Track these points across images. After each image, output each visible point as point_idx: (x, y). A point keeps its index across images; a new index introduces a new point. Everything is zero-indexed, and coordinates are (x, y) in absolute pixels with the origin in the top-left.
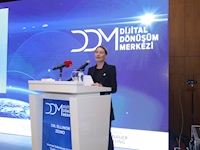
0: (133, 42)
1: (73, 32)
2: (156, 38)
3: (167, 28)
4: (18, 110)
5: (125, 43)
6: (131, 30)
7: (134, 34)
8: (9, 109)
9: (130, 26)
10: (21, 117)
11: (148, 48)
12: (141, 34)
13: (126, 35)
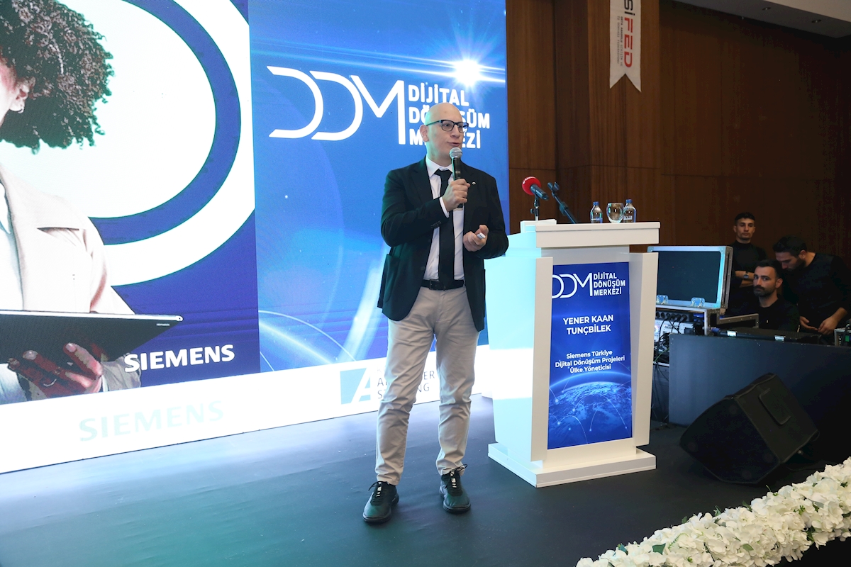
1: (275, 71)
6: (434, 95)
13: (424, 106)
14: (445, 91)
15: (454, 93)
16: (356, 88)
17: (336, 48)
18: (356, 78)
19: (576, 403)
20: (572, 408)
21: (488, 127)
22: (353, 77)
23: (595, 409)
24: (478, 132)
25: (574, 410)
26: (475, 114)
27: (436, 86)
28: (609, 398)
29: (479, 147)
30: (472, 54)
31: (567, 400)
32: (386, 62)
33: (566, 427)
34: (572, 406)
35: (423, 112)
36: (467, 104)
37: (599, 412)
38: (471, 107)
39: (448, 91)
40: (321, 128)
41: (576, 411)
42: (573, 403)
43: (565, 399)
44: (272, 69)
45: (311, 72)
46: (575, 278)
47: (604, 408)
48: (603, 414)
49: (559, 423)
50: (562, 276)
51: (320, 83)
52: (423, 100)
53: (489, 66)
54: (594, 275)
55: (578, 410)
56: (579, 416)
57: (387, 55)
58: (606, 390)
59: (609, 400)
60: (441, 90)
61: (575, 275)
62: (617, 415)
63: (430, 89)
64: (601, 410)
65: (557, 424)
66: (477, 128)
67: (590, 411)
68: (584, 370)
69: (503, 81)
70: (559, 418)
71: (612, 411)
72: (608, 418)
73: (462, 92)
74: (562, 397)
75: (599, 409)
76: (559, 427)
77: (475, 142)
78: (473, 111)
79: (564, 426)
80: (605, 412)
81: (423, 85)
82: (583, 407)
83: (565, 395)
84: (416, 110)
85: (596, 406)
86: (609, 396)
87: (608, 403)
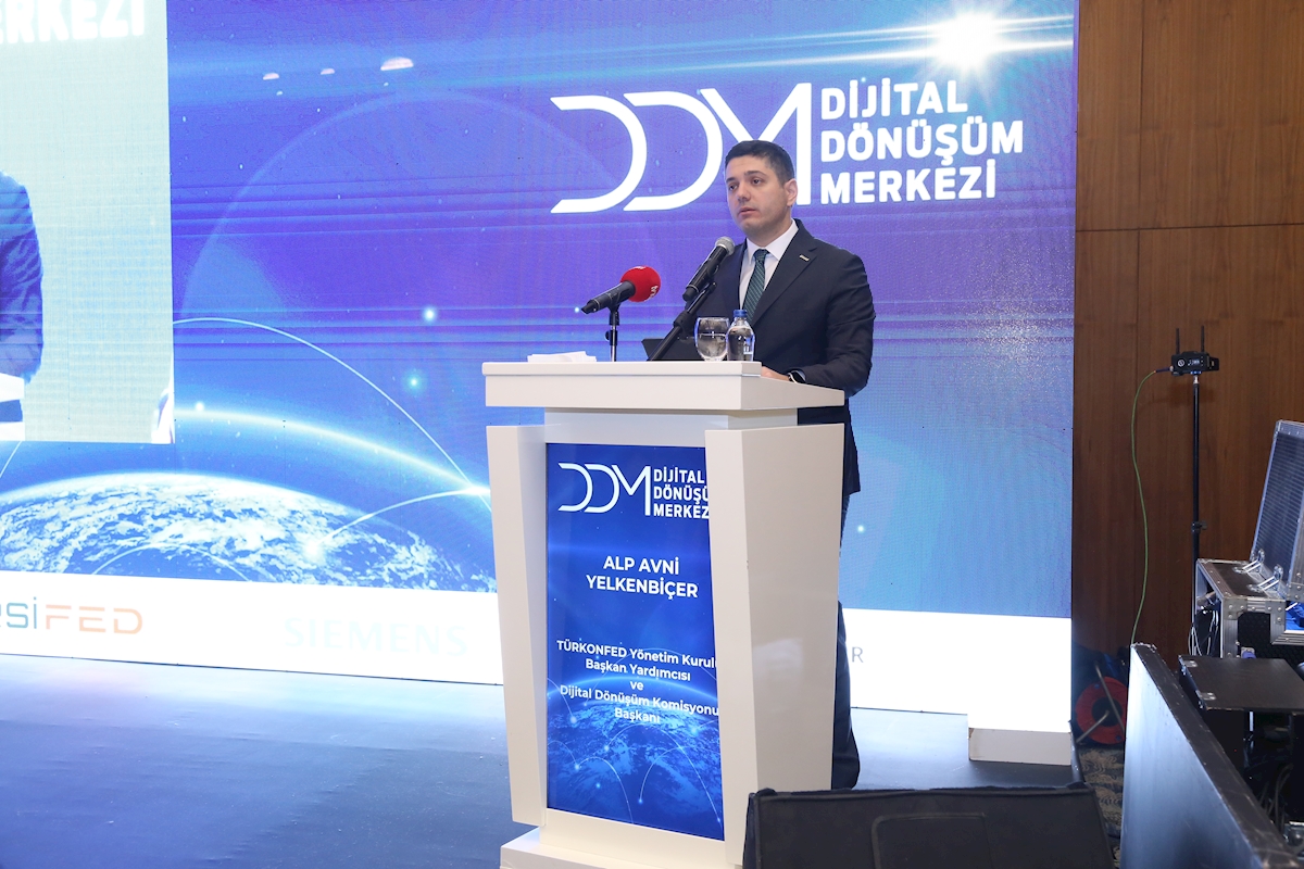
0: (890, 163)
1: (564, 103)
2: (1010, 138)
3: (1068, 91)
4: (251, 535)
5: (849, 166)
6: (880, 100)
7: (896, 121)
8: (194, 533)
9: (874, 75)
10: (273, 571)
11: (967, 193)
12: (935, 119)
13: (856, 125)
14: (906, 89)
15: (931, 89)
17: (669, 46)
18: (711, 94)
19: (612, 734)
20: (604, 743)
21: (1019, 149)
22: (705, 92)
23: (651, 758)
24: (991, 163)
25: (607, 748)
26: (983, 128)
27: (886, 82)
28: (682, 744)
29: (991, 193)
31: (594, 724)
32: (773, 52)
33: (591, 780)
34: (602, 740)
35: (853, 138)
36: (963, 108)
37: (657, 768)
38: (972, 112)
39: (914, 87)
40: (643, 189)
41: (611, 753)
42: (605, 733)
43: (588, 720)
44: (557, 101)
45: (627, 96)
46: (615, 474)
47: (669, 762)
48: (667, 774)
49: (577, 767)
50: (590, 467)
51: (640, 112)
52: (853, 114)
53: (1029, 15)
54: (656, 471)
55: (616, 750)
56: (617, 764)
57: (777, 39)
58: (674, 724)
59: (680, 748)
60: (897, 88)
61: (615, 467)
62: (698, 786)
63: (872, 90)
64: (664, 764)
65: (572, 767)
66: (988, 154)
67: (639, 758)
68: (629, 669)
69: (1067, 43)
70: (577, 756)
71: (687, 773)
72: (678, 786)
73: (952, 87)
74: (585, 715)
75: (658, 760)
76: (577, 775)
77: (980, 185)
78: (979, 119)
79: (588, 777)
80: (672, 772)
81: (854, 84)
82: (626, 748)
83: (589, 712)
84: (838, 135)
85: (652, 754)
86: (681, 738)
87: (679, 753)
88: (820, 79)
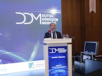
14: (49, 15)
16: (32, 15)
22: (31, 13)
30: (54, 8)
36: (54, 17)
58: (62, 71)
74: (53, 72)
88: (42, 13)
